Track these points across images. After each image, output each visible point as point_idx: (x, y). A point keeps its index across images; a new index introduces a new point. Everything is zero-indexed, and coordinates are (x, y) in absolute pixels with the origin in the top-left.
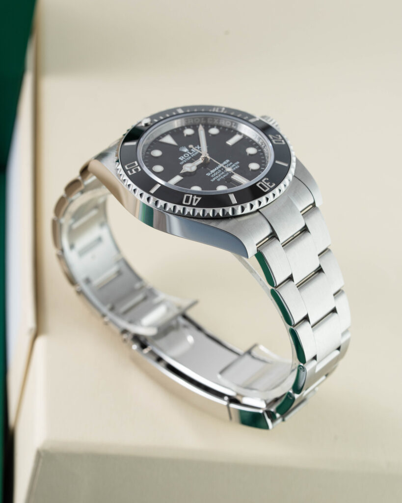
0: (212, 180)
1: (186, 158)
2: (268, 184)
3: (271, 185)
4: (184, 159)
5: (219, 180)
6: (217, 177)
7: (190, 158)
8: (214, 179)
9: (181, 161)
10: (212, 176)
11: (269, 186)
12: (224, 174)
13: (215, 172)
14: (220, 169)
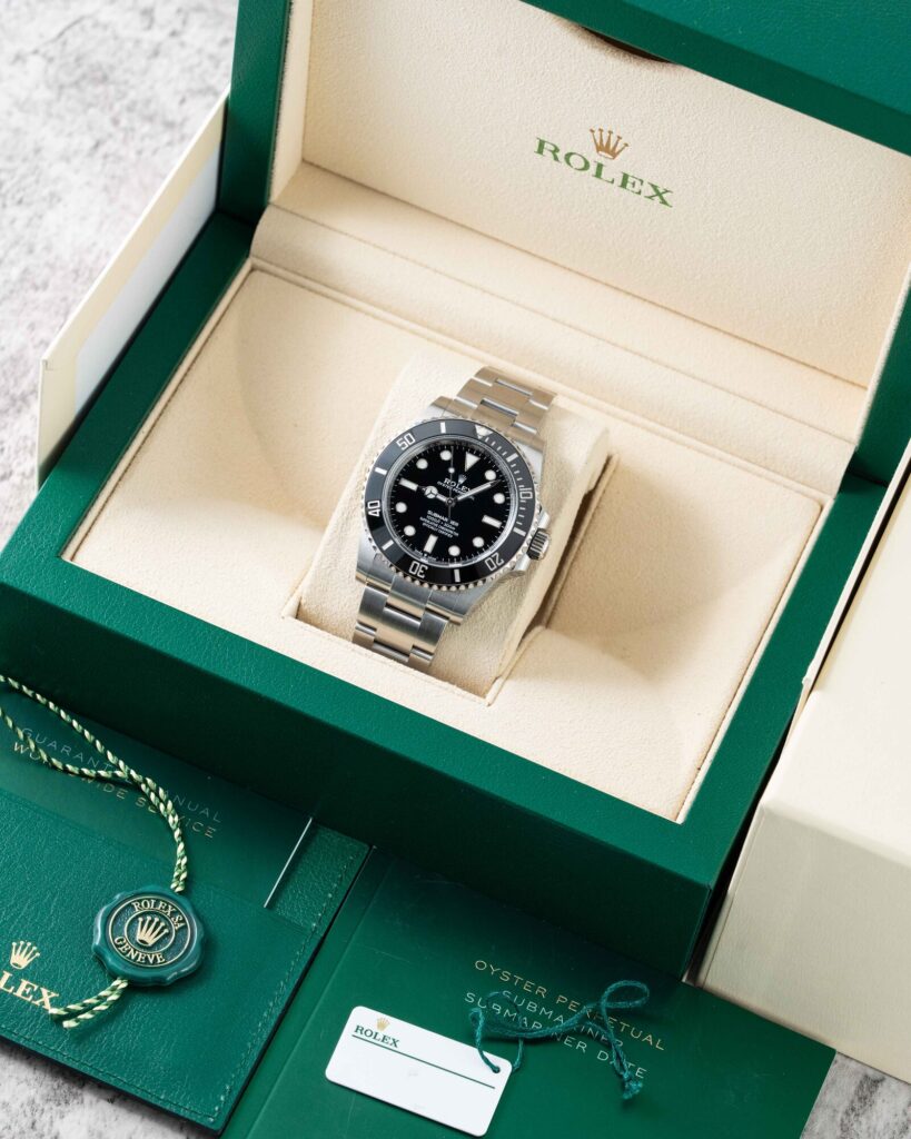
0: (421, 519)
2: (421, 571)
3: (421, 574)
5: (424, 524)
6: (428, 521)
7: (451, 488)
10: (428, 517)
11: (419, 573)
12: (435, 527)
14: (442, 521)
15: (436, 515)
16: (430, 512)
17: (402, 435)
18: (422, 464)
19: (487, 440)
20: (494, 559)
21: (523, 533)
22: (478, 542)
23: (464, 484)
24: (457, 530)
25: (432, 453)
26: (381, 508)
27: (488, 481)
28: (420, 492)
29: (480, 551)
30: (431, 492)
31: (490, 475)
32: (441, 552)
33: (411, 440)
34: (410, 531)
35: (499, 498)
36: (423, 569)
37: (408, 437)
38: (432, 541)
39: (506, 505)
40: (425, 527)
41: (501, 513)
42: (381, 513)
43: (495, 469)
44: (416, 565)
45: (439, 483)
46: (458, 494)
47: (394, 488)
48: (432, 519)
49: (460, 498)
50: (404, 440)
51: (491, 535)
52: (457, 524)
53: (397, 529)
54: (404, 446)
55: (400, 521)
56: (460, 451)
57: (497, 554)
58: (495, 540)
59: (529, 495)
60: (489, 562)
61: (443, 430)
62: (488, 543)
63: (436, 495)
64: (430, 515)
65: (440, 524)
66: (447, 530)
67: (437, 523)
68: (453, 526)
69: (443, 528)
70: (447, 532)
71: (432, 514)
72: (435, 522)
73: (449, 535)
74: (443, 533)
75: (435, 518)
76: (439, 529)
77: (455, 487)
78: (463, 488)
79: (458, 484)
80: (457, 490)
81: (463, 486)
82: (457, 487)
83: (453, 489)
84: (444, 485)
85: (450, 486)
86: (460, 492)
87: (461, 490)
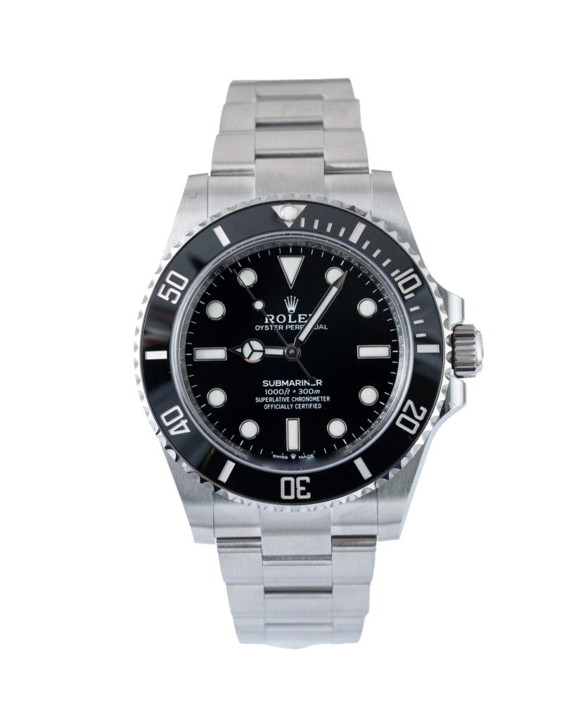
0: (258, 400)
1: (276, 323)
2: (300, 489)
3: (303, 493)
4: (270, 323)
5: (267, 407)
6: (271, 399)
7: (281, 327)
8: (263, 399)
9: (263, 323)
10: (267, 392)
11: (299, 493)
12: (286, 403)
13: (281, 387)
14: (292, 388)
15: (278, 383)
16: (266, 383)
17: (162, 280)
18: (216, 310)
19: (303, 225)
20: (409, 413)
21: (434, 349)
22: (368, 395)
23: (299, 310)
24: (323, 391)
25: (223, 286)
26: (186, 417)
28: (235, 359)
29: (378, 407)
30: (253, 351)
31: (334, 275)
32: (315, 439)
33: (180, 281)
34: (249, 429)
35: (367, 308)
36: (303, 483)
38: (293, 428)
39: (384, 312)
40: (272, 411)
41: (382, 329)
42: (190, 424)
43: (336, 263)
44: (288, 484)
45: (258, 328)
46: (298, 332)
47: (189, 371)
48: (275, 392)
49: (302, 337)
50: (168, 287)
51: (382, 374)
52: (319, 382)
53: (227, 436)
54: (173, 296)
55: (226, 421)
56: (266, 262)
57: (410, 403)
58: (393, 379)
59: (413, 282)
60: (404, 422)
61: (225, 241)
62: (385, 390)
63: (264, 351)
64: (268, 387)
65: (291, 395)
66: (307, 399)
67: (287, 396)
68: (315, 388)
69: (300, 399)
70: (309, 403)
71: (272, 383)
72: (283, 396)
73: (315, 406)
74: (303, 407)
75: (278, 388)
76: (294, 403)
77: (287, 323)
78: (300, 318)
79: (290, 316)
80: (291, 327)
81: (300, 315)
82: (290, 321)
83: (284, 328)
84: (267, 328)
85: (279, 324)
86: (297, 327)
87: (297, 323)
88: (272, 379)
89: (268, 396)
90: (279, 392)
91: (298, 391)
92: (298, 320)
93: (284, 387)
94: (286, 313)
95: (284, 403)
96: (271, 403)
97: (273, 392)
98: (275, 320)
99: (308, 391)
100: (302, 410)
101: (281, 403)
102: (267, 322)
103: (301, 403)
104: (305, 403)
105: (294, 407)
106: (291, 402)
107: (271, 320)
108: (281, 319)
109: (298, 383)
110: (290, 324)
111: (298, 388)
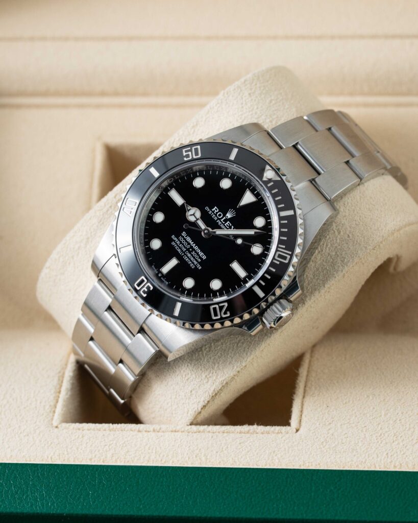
2: (145, 289)
3: (144, 292)
4: (213, 212)
5: (173, 243)
6: (178, 242)
8: (175, 239)
9: (211, 209)
10: (180, 238)
11: (142, 290)
12: (182, 251)
13: (188, 242)
14: (192, 247)
15: (189, 239)
16: (184, 234)
18: (199, 183)
20: (221, 308)
23: (230, 220)
24: (202, 263)
25: (213, 176)
27: (254, 227)
28: (183, 209)
30: (193, 214)
32: (175, 278)
33: (197, 154)
34: (156, 244)
36: (148, 287)
37: (196, 150)
38: (174, 262)
40: (173, 247)
45: (207, 208)
46: (220, 228)
47: (161, 195)
48: (183, 242)
49: (219, 232)
50: (191, 150)
52: (204, 258)
54: (188, 156)
56: (241, 186)
57: (226, 305)
63: (197, 219)
64: (183, 237)
65: (188, 250)
66: (192, 259)
67: (186, 248)
68: (200, 258)
69: (189, 255)
70: (191, 261)
71: (186, 237)
72: (184, 246)
73: (192, 265)
74: (187, 260)
75: (186, 241)
76: (185, 254)
77: (220, 219)
78: (227, 223)
79: (225, 218)
80: (220, 223)
81: (228, 222)
82: (222, 220)
83: (217, 220)
84: (210, 213)
85: (216, 216)
86: (222, 226)
87: (224, 224)
88: (188, 235)
89: (179, 240)
90: (185, 243)
91: (192, 251)
92: (225, 223)
93: (189, 244)
94: (224, 215)
95: (181, 249)
96: (176, 244)
97: (182, 240)
98: (217, 213)
99: (196, 256)
100: (185, 261)
101: (180, 248)
102: (213, 210)
103: (188, 257)
104: (190, 259)
105: (183, 255)
106: (184, 253)
107: (216, 211)
108: (220, 215)
109: (196, 248)
110: (221, 221)
111: (194, 250)
